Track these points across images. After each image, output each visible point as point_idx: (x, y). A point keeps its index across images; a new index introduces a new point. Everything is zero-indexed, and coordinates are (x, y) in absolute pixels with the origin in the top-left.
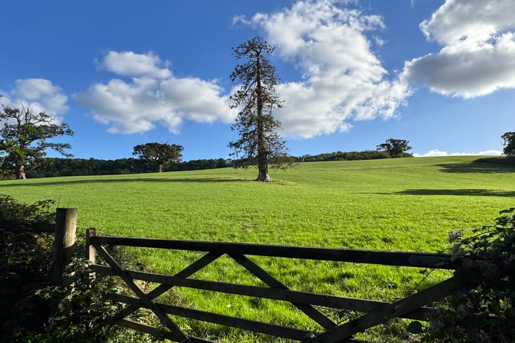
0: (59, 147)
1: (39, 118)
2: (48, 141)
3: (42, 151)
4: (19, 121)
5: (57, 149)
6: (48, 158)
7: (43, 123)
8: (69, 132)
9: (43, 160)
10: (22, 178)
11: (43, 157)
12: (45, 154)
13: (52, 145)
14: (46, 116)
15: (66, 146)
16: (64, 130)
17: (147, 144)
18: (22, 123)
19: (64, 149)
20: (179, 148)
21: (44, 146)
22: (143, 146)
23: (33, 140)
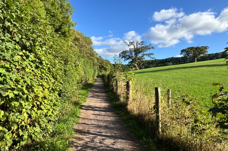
0: (149, 55)
1: (141, 44)
2: (145, 53)
3: (143, 58)
4: (134, 46)
5: (148, 56)
6: (145, 60)
7: (142, 46)
8: (152, 47)
9: (144, 61)
10: (137, 69)
11: (144, 60)
12: (144, 58)
13: (146, 55)
14: (143, 42)
15: (152, 54)
16: (151, 47)
17: (187, 48)
18: (135, 47)
19: (151, 56)
20: (206, 48)
21: (144, 55)
22: (186, 50)
23: (139, 53)
